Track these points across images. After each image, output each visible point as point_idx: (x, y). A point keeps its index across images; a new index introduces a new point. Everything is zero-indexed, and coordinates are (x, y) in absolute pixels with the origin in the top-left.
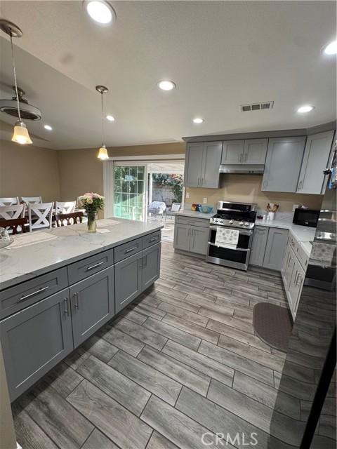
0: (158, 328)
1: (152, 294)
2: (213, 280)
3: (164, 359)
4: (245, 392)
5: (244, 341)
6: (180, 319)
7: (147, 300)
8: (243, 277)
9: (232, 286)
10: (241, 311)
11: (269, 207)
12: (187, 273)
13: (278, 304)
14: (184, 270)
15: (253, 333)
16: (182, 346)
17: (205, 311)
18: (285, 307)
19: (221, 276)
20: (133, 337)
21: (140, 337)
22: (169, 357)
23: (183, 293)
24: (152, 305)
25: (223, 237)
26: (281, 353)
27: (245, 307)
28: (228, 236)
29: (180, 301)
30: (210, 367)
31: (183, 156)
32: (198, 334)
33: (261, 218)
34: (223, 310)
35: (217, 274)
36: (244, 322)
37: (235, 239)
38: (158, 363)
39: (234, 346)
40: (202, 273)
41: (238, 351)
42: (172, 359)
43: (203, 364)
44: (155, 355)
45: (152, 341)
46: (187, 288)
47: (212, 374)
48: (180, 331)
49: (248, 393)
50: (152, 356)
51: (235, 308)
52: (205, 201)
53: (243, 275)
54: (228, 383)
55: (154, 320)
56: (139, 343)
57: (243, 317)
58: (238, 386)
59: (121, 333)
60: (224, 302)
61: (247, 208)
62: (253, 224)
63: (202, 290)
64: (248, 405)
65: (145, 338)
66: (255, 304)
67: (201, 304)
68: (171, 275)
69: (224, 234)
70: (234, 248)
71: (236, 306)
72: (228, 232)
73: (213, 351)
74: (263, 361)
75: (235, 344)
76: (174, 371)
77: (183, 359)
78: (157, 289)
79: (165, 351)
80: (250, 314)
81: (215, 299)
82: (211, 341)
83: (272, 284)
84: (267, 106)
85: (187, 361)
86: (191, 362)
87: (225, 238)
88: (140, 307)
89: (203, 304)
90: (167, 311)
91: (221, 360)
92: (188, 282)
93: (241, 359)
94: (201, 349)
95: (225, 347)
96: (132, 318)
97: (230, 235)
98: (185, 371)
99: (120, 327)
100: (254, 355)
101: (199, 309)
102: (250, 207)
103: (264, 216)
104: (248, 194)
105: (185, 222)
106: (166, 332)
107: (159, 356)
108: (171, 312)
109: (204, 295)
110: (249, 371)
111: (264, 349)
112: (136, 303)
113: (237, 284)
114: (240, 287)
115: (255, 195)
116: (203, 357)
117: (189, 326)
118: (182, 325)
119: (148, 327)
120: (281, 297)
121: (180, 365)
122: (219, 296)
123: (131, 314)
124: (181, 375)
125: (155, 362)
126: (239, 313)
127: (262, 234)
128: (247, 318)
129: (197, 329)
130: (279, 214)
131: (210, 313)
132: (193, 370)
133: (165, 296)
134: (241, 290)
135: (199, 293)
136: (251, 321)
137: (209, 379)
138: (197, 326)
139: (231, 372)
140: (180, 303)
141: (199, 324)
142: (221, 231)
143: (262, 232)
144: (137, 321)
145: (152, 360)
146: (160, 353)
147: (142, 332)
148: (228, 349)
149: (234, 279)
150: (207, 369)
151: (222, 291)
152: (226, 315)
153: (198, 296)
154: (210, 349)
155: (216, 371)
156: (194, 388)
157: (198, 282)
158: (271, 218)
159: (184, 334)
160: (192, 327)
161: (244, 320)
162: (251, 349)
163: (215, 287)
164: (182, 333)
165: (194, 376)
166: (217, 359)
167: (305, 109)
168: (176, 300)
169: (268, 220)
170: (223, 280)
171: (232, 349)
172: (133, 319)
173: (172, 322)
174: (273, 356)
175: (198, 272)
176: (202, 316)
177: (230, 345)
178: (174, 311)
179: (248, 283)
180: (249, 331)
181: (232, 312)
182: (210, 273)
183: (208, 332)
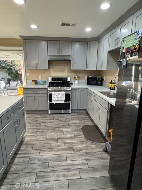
0: (39, 160)
1: (25, 142)
2: (57, 123)
3: (52, 174)
4: (94, 166)
5: (84, 146)
6: (50, 149)
7: (23, 147)
8: (70, 117)
9: (67, 123)
10: (77, 133)
11: (75, 78)
12: (40, 123)
13: (90, 124)
14: (38, 122)
15: (86, 140)
16: (58, 162)
17: (60, 140)
18: (93, 124)
19: (60, 119)
20: (26, 173)
21: (31, 170)
22: (54, 171)
23: (44, 135)
24: (28, 149)
25: (56, 97)
26: (99, 144)
27: (78, 130)
28: (59, 96)
29: (44, 140)
30: (76, 165)
31: (22, 48)
32: (63, 152)
33: (72, 84)
34: (69, 136)
35: (57, 119)
36: (80, 137)
37: (63, 97)
38: (49, 177)
39: (81, 150)
40: (49, 121)
41: (84, 151)
42: (56, 171)
43: (72, 165)
44: (46, 174)
45: (40, 168)
46: (45, 132)
47: (78, 167)
48: (53, 156)
49: (95, 166)
50: (44, 176)
51: (74, 133)
52: (40, 77)
53: (70, 116)
54: (86, 166)
55: (34, 157)
56: (32, 174)
57: (79, 136)
58: (90, 165)
59: (16, 174)
60: (67, 132)
61: (65, 79)
62: (71, 88)
63: (54, 130)
64: (97, 171)
65: (35, 169)
66: (81, 128)
67: (57, 137)
68: (30, 127)
69: (57, 96)
70: (63, 102)
71: (74, 131)
72: (59, 94)
73: (74, 157)
74: (95, 150)
75: (81, 149)
76: (60, 176)
77: (62, 168)
78: (27, 139)
79: (50, 169)
80: (81, 133)
81: (63, 132)
82: (70, 153)
83: (84, 116)
84: (73, 25)
85: (64, 168)
86: (67, 167)
87: (58, 98)
88: (20, 154)
89: (58, 137)
90: (39, 148)
91: (79, 159)
92: (43, 128)
93: (86, 154)
94: (68, 159)
95: (78, 152)
96: (18, 162)
97: (60, 95)
98: (66, 173)
99: (12, 172)
100: (91, 150)
101: (57, 140)
102: (66, 79)
103: (74, 83)
104: (64, 71)
105: (31, 92)
106: (45, 160)
107: (48, 174)
108: (42, 148)
109: (56, 132)
110: (92, 157)
111: (93, 146)
112: (16, 152)
113: (69, 121)
114: (71, 122)
115: (67, 72)
116: (71, 162)
117: (56, 151)
118: (53, 152)
119: (33, 162)
120: (90, 121)
121: (62, 172)
122: (64, 129)
123: (16, 160)
124: (65, 176)
125: (48, 178)
126: (76, 134)
127: (75, 92)
128: (81, 135)
129: (61, 150)
130: (80, 81)
131: (64, 140)
132: (69, 170)
133: (35, 141)
134: (73, 123)
135: (52, 132)
136: (83, 136)
137: (78, 170)
138: (60, 149)
139: (85, 162)
140: (45, 141)
141: (61, 147)
142: (55, 94)
143: (75, 91)
144: (24, 162)
145: (45, 178)
146: (48, 172)
147: (31, 167)
148: (79, 152)
149: (67, 119)
150: (75, 166)
151: (64, 126)
152: (71, 138)
153: (53, 134)
154: (72, 156)
155: (79, 164)
156: (73, 178)
157: (50, 126)
158: (77, 84)
159: (56, 156)
160: (58, 150)
161: (80, 136)
162: (89, 148)
163: (60, 126)
164: (55, 156)
165: (71, 172)
166: (77, 159)
167: (88, 30)
168: (42, 140)
169: (76, 84)
170: (61, 121)
171: (81, 152)
172: (20, 162)
173: (46, 153)
174: (97, 147)
175: (47, 121)
176: (60, 143)
177: (80, 150)
178: (44, 147)
179: (74, 119)
180: (84, 141)
181: (73, 135)
182: (53, 119)
183: (67, 149)
